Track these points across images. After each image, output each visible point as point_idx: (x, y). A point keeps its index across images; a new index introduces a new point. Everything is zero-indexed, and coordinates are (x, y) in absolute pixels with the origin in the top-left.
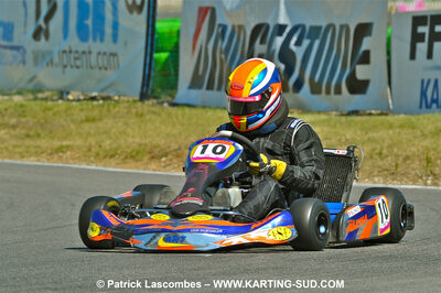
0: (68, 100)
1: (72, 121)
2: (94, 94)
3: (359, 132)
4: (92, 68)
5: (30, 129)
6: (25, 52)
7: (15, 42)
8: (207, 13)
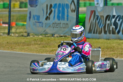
0: (54, 37)
1: (56, 43)
2: (62, 35)
4: (61, 28)
5: (44, 45)
6: (43, 23)
7: (40, 21)
8: (93, 12)
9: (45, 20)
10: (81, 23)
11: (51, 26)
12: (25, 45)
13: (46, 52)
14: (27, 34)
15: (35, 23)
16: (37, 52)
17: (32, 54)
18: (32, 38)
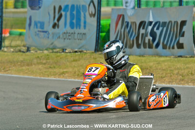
0: (66, 52)
1: (68, 61)
2: (76, 50)
3: (182, 65)
4: (75, 39)
5: (51, 65)
6: (49, 33)
7: (45, 30)
8: (121, 17)
9: (52, 29)
10: (104, 32)
11: (61, 36)
12: (24, 65)
13: (54, 74)
14: (26, 48)
15: (37, 33)
16: (41, 75)
17: (34, 78)
18: (34, 54)
